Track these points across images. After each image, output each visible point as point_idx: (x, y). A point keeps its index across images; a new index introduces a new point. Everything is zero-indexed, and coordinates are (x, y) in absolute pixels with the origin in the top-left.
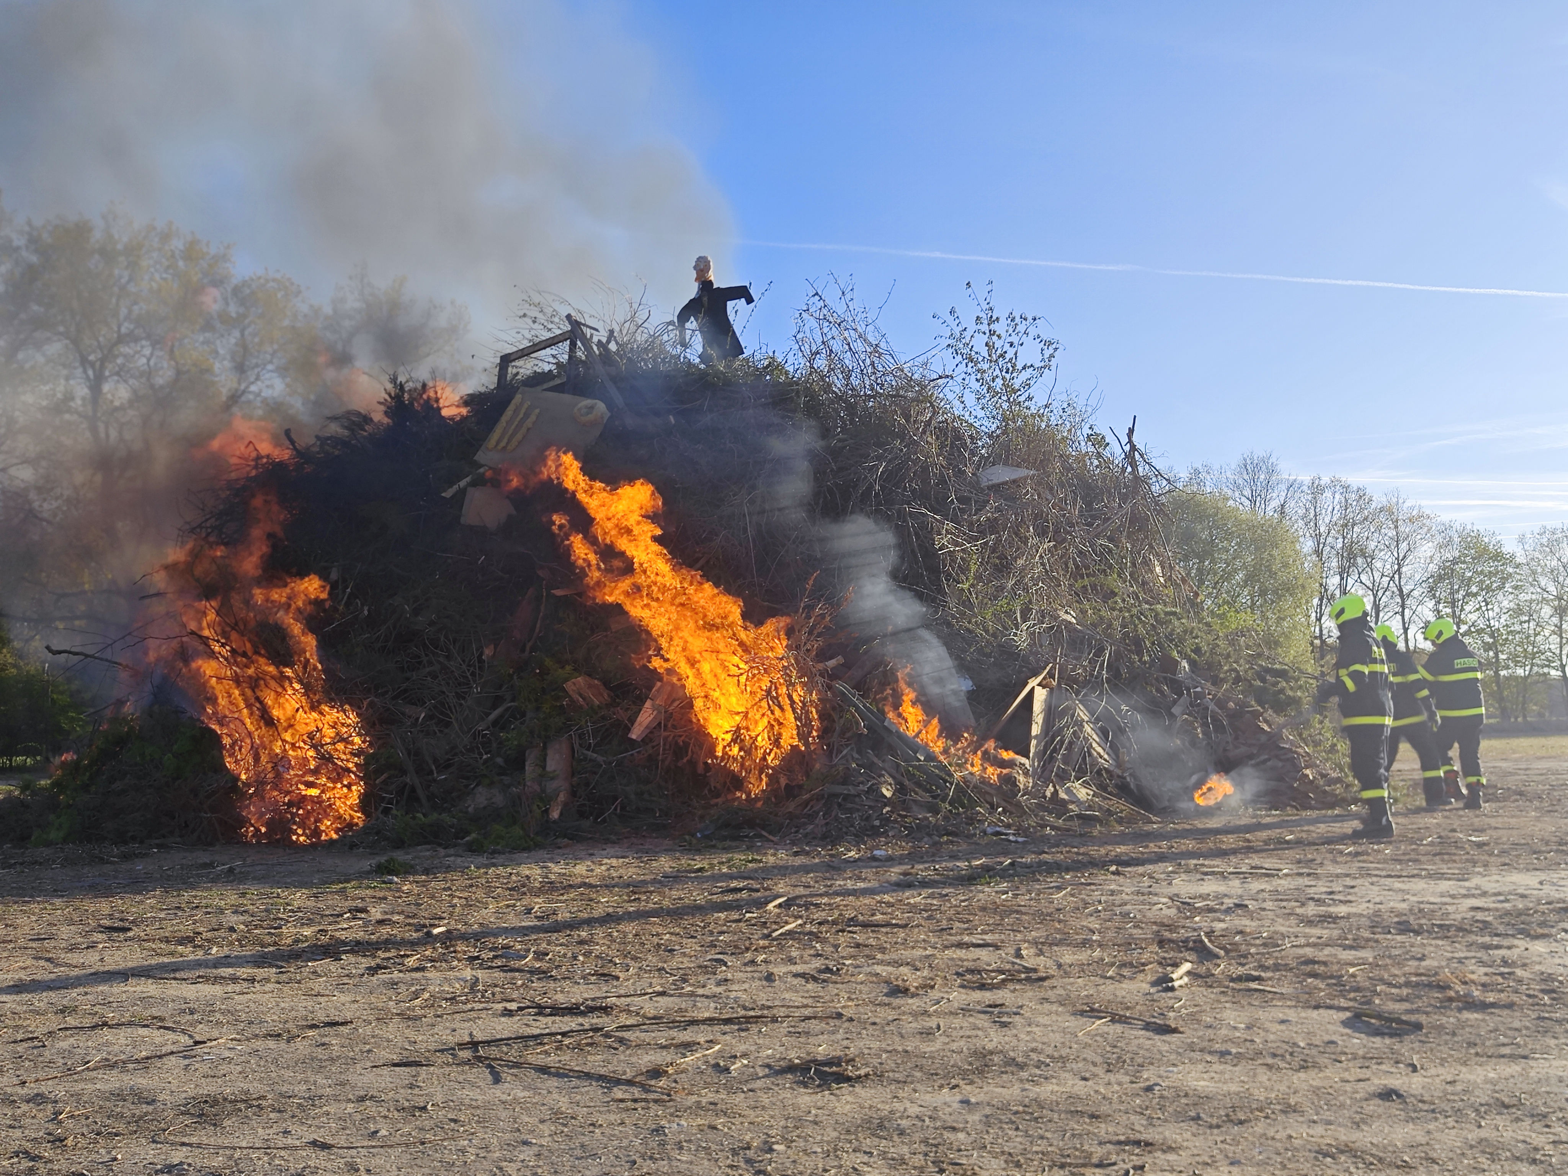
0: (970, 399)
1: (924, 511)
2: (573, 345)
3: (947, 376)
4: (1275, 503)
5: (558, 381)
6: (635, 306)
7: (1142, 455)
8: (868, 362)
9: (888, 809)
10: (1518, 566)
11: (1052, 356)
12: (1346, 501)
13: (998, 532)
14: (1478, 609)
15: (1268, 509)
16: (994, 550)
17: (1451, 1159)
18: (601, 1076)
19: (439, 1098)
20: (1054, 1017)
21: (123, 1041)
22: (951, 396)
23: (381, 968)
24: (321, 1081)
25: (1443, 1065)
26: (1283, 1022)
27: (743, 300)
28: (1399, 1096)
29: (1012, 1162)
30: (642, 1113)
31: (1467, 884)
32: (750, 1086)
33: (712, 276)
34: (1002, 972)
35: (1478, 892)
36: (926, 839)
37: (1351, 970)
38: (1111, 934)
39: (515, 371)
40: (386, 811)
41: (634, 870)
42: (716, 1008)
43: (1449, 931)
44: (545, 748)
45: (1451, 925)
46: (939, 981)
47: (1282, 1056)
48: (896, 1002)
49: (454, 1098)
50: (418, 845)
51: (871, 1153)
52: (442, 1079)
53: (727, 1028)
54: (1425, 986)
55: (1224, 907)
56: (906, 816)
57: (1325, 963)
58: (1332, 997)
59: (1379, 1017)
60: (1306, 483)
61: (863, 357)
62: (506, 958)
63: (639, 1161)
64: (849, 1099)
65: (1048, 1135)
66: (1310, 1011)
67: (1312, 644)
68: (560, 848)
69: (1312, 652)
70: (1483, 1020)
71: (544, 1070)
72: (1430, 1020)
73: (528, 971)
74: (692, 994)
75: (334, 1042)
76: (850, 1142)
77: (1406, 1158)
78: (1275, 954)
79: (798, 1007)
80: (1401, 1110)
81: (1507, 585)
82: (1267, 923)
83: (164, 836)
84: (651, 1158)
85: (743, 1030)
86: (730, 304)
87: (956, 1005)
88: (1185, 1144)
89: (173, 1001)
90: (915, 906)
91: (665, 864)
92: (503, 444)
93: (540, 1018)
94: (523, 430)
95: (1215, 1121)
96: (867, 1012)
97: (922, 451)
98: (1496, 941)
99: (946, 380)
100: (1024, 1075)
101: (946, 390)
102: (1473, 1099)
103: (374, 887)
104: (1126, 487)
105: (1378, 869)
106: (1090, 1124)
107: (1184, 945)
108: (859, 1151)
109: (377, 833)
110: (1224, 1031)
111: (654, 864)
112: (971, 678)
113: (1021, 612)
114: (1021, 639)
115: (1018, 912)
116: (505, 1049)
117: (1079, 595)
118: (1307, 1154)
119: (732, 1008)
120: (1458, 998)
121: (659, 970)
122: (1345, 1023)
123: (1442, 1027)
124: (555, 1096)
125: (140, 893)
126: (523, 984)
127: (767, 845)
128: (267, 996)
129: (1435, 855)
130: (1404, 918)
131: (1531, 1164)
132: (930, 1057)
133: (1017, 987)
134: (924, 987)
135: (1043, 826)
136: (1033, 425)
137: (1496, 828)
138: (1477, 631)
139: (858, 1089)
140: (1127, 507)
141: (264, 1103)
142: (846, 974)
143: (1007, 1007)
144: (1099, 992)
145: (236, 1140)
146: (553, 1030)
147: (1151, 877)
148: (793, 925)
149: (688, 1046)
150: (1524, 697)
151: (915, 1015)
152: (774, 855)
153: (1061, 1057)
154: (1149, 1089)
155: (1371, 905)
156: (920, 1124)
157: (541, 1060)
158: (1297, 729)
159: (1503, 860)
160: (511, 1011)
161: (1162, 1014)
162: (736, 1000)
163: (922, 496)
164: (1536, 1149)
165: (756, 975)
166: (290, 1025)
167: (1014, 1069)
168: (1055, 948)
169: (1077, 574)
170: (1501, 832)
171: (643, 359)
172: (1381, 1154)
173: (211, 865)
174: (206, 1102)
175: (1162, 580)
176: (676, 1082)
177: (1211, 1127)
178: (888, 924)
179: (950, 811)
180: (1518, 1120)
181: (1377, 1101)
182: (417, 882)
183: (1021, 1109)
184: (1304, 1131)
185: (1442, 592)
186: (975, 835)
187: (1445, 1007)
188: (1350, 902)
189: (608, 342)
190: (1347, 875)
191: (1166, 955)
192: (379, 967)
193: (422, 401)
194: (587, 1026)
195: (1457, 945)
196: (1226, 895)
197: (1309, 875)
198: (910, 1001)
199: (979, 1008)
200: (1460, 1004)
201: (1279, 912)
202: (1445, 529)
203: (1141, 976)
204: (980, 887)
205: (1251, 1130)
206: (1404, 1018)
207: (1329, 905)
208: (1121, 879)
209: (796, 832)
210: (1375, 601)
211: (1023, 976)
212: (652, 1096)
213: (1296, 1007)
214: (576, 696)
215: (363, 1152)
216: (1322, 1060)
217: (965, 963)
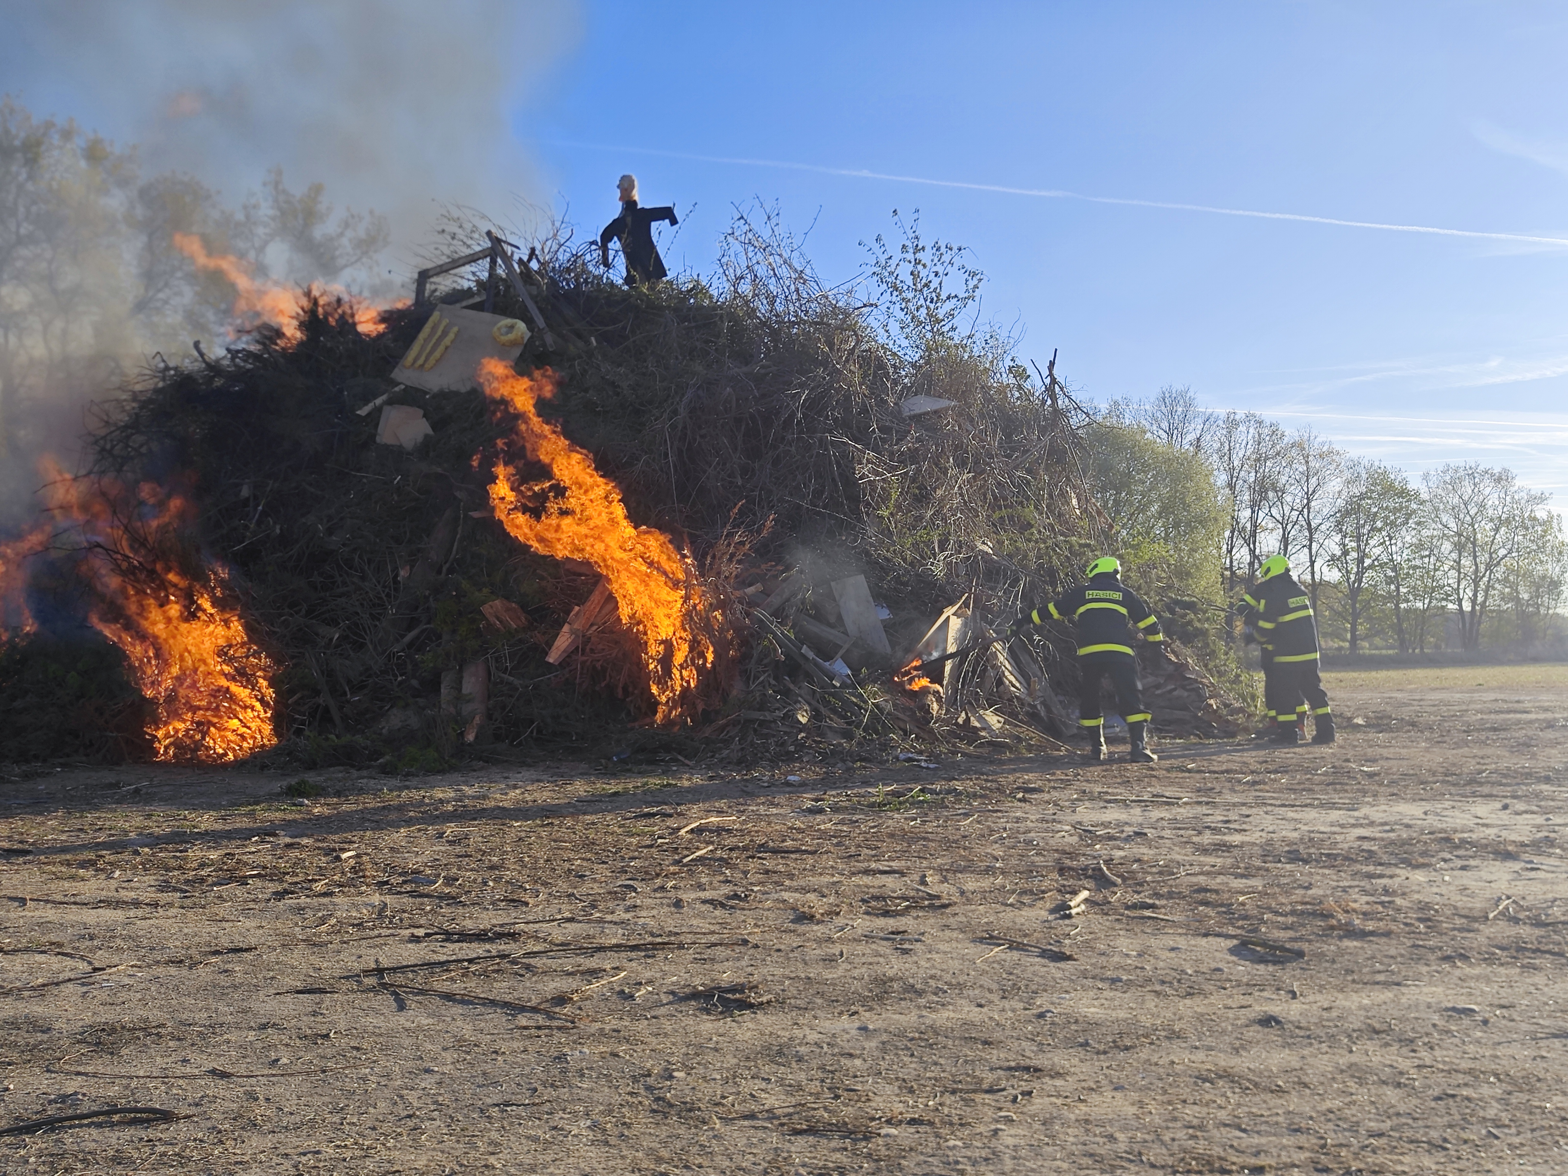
0: (894, 328)
1: (845, 440)
2: (493, 262)
3: (872, 305)
4: (1191, 437)
5: (477, 299)
6: (558, 224)
7: (1062, 389)
8: (793, 288)
9: (803, 735)
10: (1423, 502)
11: (976, 287)
12: (1259, 435)
13: (918, 463)
14: (1381, 544)
15: (1184, 442)
16: (914, 480)
17: (1322, 1083)
18: (506, 1003)
19: (342, 1026)
20: (954, 944)
21: (19, 968)
22: (875, 324)
23: (288, 893)
24: (223, 1008)
25: (1321, 992)
26: (1173, 949)
27: (667, 221)
28: (1278, 1022)
29: (906, 1087)
30: (545, 1040)
31: (1356, 814)
32: (653, 1013)
33: (636, 195)
34: (906, 899)
35: (1366, 821)
36: (839, 765)
37: (1241, 899)
38: (1014, 862)
39: (433, 287)
40: (299, 732)
41: (549, 794)
42: (624, 935)
43: (1336, 860)
44: (461, 670)
45: (1338, 855)
46: (845, 908)
47: (1171, 983)
48: (801, 928)
49: (358, 1026)
50: (331, 766)
51: (768, 1080)
52: (346, 1007)
53: (633, 955)
54: (1310, 914)
55: (1124, 835)
56: (821, 742)
57: (1216, 892)
58: (1221, 925)
59: (1264, 944)
60: (1221, 417)
61: (787, 283)
62: (415, 883)
63: (540, 1088)
64: (751, 1025)
65: (942, 1061)
66: (1199, 939)
67: (1222, 575)
68: (475, 771)
69: (1222, 583)
70: (1362, 948)
71: (449, 997)
72: (1312, 947)
73: (437, 897)
74: (601, 921)
75: (237, 969)
76: (749, 1069)
77: (1280, 1083)
78: (1170, 883)
79: (704, 934)
80: (1278, 1036)
81: (1411, 521)
82: (1164, 851)
83: (68, 756)
84: (552, 1085)
85: (649, 957)
86: (654, 225)
87: (860, 931)
88: (1072, 1070)
89: (72, 926)
90: (824, 832)
91: (580, 788)
92: (420, 362)
93: (447, 944)
94: (441, 348)
95: (1102, 1047)
96: (772, 940)
97: (844, 380)
98: (1379, 870)
99: (870, 309)
100: (922, 1001)
101: (871, 318)
102: (1346, 1025)
103: (284, 810)
104: (1045, 419)
105: (1274, 798)
106: (983, 1050)
107: (1083, 873)
108: (758, 1078)
109: (288, 755)
110: (1116, 959)
111: (569, 788)
112: (889, 607)
113: (939, 541)
114: (939, 569)
115: (924, 839)
116: (410, 975)
117: (996, 526)
118: (1188, 1079)
119: (640, 935)
120: (1340, 927)
121: (569, 896)
122: (1232, 951)
123: (1323, 954)
124: (459, 1023)
125: (41, 814)
126: (432, 910)
127: (682, 769)
128: (170, 921)
129: (1328, 785)
130: (1295, 847)
131: (1395, 1088)
132: (831, 984)
133: (920, 914)
134: (829, 913)
135: (955, 753)
136: (956, 355)
137: (1387, 758)
138: (1380, 565)
139: (760, 1015)
140: (1046, 440)
141: (163, 1031)
142: (754, 900)
143: (910, 934)
144: (999, 919)
145: (133, 1069)
146: (460, 957)
147: (1056, 805)
148: (704, 851)
149: (595, 973)
150: (1422, 629)
151: (819, 941)
152: (689, 779)
153: (959, 984)
154: (1041, 1016)
155: (1264, 834)
156: (818, 1050)
157: (446, 987)
158: (1203, 660)
159: (1392, 790)
160: (418, 937)
161: (1059, 942)
162: (644, 926)
163: (844, 425)
164: (1401, 1073)
165: (665, 901)
166: (193, 952)
167: (913, 996)
168: (959, 875)
169: (995, 506)
170: (1392, 763)
171: (564, 279)
172: (1257, 1079)
173: (117, 785)
174: (103, 1030)
175: (1078, 512)
176: (580, 1009)
177: (1098, 1053)
178: (798, 851)
179: (864, 737)
180: (1387, 1045)
181: (1258, 1027)
182: (328, 805)
183: (917, 1035)
184: (1186, 1056)
185: (1348, 528)
186: (888, 760)
187: (1326, 936)
188: (1245, 831)
189: (530, 260)
190: (1244, 804)
191: (1065, 883)
192: (286, 892)
193: (337, 316)
194: (494, 953)
195: (1342, 874)
196: (1127, 823)
197: (1207, 803)
198: (815, 928)
199: (881, 934)
200: (1341, 933)
201: (1177, 840)
202: (1354, 465)
203: (1040, 904)
204: (890, 814)
205: (1136, 1056)
206: (1288, 946)
207: (1225, 834)
208: (1027, 806)
209: (712, 757)
210: (1284, 534)
211: (926, 903)
212: (556, 1023)
213: (1186, 934)
214: (493, 620)
215: (263, 1080)
216: (1208, 987)
217: (871, 890)
